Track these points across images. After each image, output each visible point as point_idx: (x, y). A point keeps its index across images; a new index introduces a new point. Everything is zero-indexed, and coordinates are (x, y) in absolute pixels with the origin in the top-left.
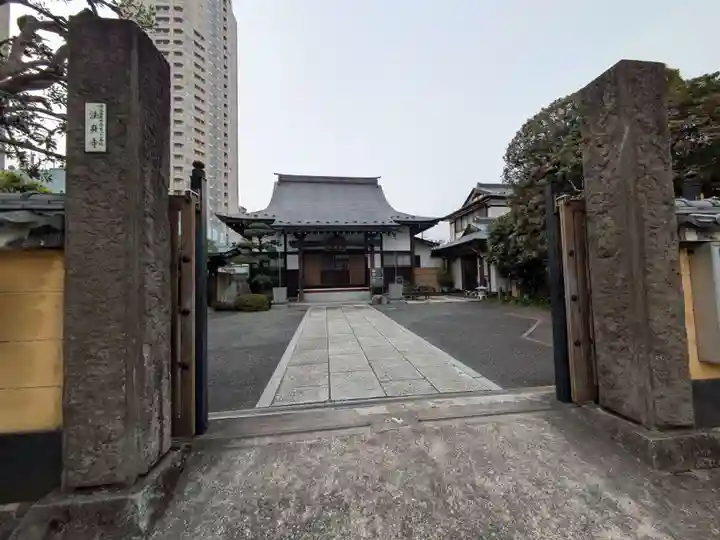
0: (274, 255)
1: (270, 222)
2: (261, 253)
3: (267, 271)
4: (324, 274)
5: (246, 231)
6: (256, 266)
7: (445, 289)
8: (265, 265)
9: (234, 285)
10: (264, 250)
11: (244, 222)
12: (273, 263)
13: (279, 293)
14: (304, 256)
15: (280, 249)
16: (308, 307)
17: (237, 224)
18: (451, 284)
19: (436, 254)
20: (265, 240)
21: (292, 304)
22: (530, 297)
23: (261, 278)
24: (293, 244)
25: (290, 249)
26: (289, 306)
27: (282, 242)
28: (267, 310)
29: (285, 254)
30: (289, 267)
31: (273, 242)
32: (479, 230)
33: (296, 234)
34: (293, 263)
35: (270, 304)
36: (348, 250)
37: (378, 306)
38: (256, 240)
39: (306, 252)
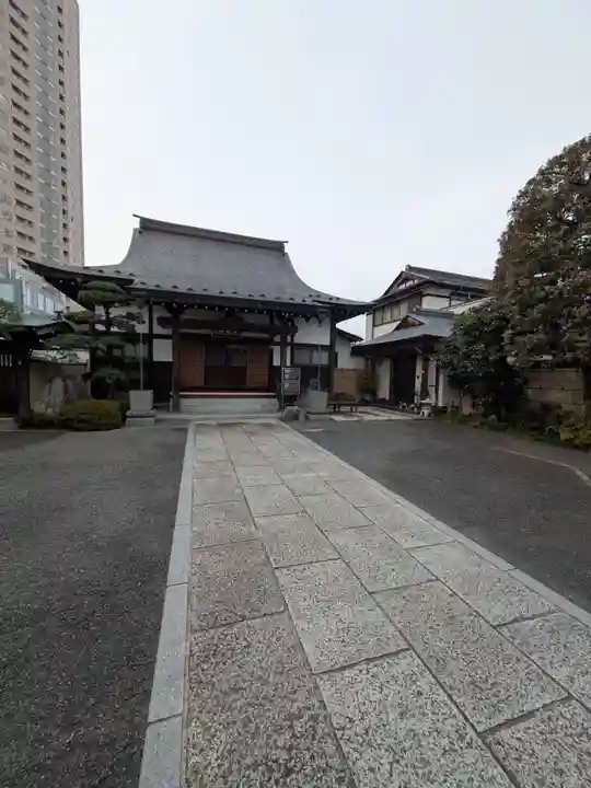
0: (132, 337)
1: (124, 283)
2: (107, 333)
3: (118, 363)
4: (208, 371)
5: (81, 293)
6: (100, 353)
7: (368, 398)
8: (117, 352)
9: (58, 384)
10: (114, 329)
11: (79, 280)
12: (130, 350)
13: (141, 400)
14: (181, 342)
15: (142, 329)
16: (188, 421)
17: (67, 282)
18: (374, 392)
19: (358, 352)
20: (115, 312)
21: (162, 415)
22: (499, 419)
23: (110, 374)
24: (163, 322)
25: (158, 330)
26: (157, 421)
27: (146, 319)
28: (117, 427)
29: (149, 338)
30: (156, 358)
31: (130, 316)
32: (421, 324)
33: (168, 307)
34: (163, 352)
35: (124, 418)
36: (246, 338)
37: (295, 423)
38: (100, 310)
39: (185, 337)
